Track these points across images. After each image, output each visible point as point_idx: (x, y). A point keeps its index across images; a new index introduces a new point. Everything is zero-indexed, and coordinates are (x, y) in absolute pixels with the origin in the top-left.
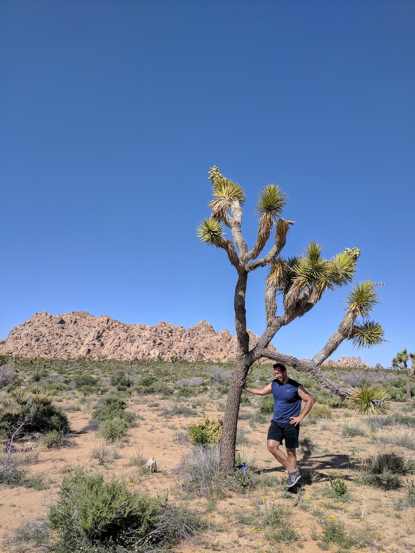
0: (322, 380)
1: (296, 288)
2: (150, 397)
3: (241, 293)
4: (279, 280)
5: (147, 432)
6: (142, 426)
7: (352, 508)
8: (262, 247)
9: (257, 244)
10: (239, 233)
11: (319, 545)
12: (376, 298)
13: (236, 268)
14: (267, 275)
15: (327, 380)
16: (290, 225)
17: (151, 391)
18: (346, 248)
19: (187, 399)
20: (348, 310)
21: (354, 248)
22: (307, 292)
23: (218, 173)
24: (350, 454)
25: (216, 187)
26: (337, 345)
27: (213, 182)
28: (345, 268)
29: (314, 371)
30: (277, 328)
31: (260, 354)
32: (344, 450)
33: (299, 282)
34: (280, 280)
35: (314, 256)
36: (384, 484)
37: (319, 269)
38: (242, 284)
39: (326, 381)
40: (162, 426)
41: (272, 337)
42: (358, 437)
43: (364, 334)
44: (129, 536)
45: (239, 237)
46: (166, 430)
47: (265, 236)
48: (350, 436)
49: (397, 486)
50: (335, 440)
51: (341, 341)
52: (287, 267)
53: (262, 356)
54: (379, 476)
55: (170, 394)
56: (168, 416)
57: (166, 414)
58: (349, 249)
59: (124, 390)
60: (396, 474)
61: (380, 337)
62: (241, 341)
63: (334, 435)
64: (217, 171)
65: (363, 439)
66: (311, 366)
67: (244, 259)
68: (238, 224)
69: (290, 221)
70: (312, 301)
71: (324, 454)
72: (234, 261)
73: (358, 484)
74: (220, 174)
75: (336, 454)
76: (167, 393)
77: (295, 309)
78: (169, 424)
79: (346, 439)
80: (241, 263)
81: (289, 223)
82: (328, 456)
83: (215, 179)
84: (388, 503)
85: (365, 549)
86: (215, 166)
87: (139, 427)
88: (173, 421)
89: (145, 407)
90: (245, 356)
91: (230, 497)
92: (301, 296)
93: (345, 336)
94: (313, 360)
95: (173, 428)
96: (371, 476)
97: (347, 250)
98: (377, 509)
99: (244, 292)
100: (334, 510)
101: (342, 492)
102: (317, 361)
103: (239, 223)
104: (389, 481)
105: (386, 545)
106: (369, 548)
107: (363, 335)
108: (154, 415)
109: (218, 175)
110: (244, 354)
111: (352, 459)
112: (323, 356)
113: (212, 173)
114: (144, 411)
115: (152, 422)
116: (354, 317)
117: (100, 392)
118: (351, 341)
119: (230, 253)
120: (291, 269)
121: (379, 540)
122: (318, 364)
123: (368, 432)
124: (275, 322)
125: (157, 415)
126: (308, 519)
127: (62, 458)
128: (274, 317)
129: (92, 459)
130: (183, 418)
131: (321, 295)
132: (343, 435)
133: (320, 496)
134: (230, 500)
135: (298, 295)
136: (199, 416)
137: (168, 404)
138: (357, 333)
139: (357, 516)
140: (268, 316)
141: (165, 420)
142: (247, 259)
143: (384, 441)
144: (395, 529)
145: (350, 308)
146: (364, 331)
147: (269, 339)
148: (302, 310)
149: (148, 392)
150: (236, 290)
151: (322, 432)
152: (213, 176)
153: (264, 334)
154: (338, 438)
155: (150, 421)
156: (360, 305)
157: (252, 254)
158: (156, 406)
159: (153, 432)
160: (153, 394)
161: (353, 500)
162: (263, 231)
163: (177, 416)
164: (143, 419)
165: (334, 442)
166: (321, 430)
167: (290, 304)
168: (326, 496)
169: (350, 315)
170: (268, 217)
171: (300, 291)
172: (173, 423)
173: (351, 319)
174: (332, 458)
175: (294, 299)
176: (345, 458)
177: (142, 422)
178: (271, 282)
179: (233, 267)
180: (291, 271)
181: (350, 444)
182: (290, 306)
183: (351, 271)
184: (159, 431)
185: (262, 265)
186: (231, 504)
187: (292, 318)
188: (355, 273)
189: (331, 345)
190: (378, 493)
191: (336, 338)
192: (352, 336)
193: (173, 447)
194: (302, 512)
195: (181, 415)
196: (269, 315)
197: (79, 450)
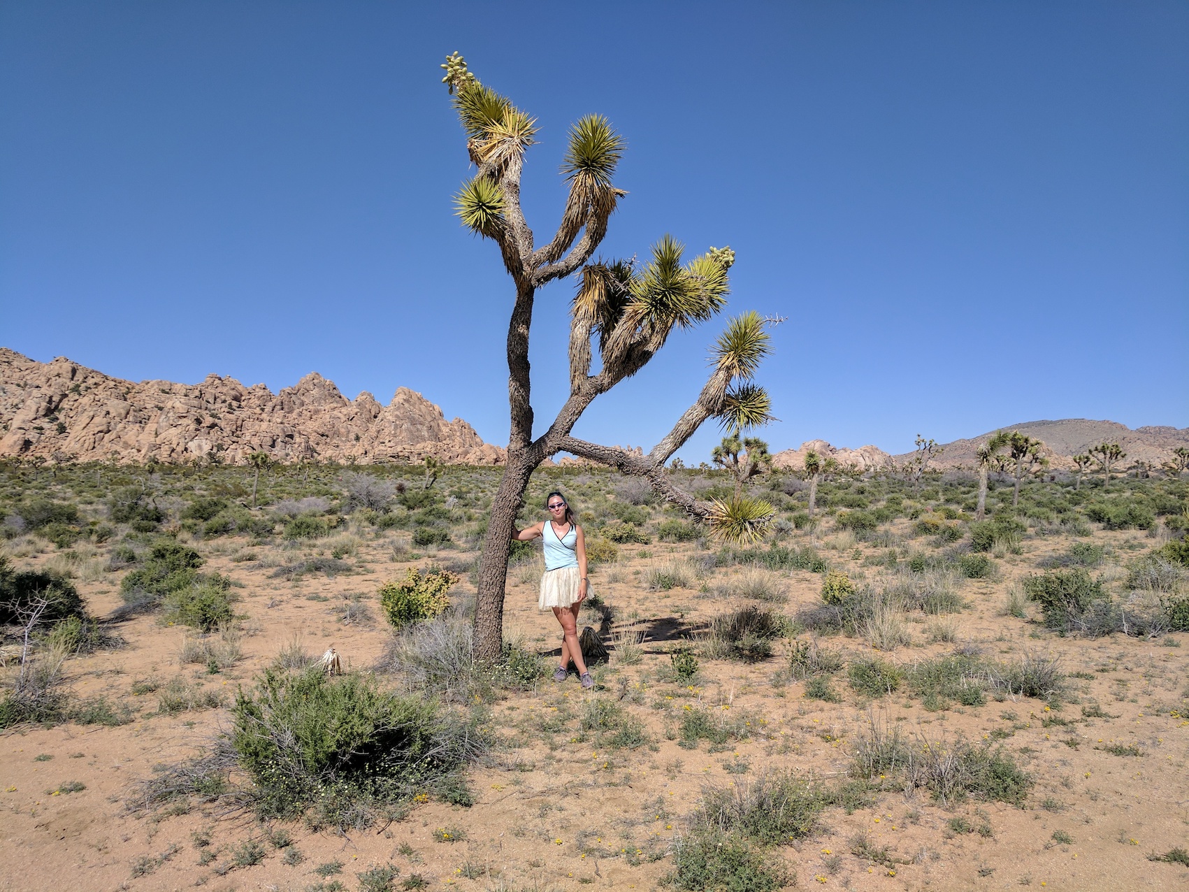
0: (666, 489)
1: (630, 322)
2: (222, 541)
3: (521, 329)
4: (598, 306)
5: (266, 609)
6: (248, 600)
7: (710, 692)
8: (571, 240)
9: (561, 235)
10: (517, 206)
11: (680, 744)
12: (767, 344)
13: (516, 279)
14: (575, 296)
15: (675, 488)
16: (618, 199)
17: (224, 530)
18: (711, 247)
19: (312, 542)
20: (719, 365)
21: (725, 248)
22: (647, 332)
23: (465, 69)
24: (676, 616)
25: (460, 100)
26: (694, 427)
27: (451, 88)
28: (710, 287)
29: (653, 474)
30: (590, 398)
31: (557, 446)
32: (662, 612)
33: (636, 313)
34: (600, 307)
35: (668, 265)
36: (747, 656)
37: (675, 289)
38: (523, 313)
39: (673, 490)
40: (290, 596)
41: (580, 413)
42: (677, 590)
43: (741, 407)
44: (394, 760)
45: (516, 216)
46: (302, 602)
47: (579, 219)
48: (663, 589)
49: (766, 655)
50: (642, 597)
51: (703, 419)
52: (614, 282)
53: (559, 449)
54: (739, 644)
55: (267, 534)
56: (293, 576)
57: (285, 572)
58: (715, 249)
59: (153, 529)
60: (763, 640)
61: (766, 412)
62: (518, 425)
63: (635, 589)
64: (461, 64)
65: (687, 592)
66: (649, 464)
67: (532, 263)
68: (514, 188)
69: (618, 190)
70: (650, 347)
71: (632, 621)
72: (513, 264)
73: (705, 660)
74: (470, 74)
75: (652, 619)
76: (262, 532)
77: (623, 362)
78: (305, 591)
79: (657, 594)
80: (526, 268)
81: (617, 193)
82: (640, 622)
83: (456, 82)
84: (759, 679)
85: (748, 740)
86: (456, 52)
87: (242, 602)
88: (307, 586)
89: (224, 561)
90: (525, 450)
91: (505, 699)
92: (637, 338)
93: (710, 411)
94: (652, 455)
95: (315, 597)
96: (725, 645)
97: (712, 252)
98: (747, 689)
99: (528, 328)
100: (682, 699)
101: (688, 672)
102: (659, 456)
103: (516, 185)
104: (754, 649)
105: (774, 731)
106: (751, 739)
107: (739, 410)
108: (258, 577)
109: (465, 74)
110: (525, 446)
111: (683, 624)
112: (669, 447)
113: (450, 69)
114: (231, 571)
115: (264, 589)
116: (729, 378)
117: (94, 538)
118: (719, 419)
119: (508, 249)
120: (621, 286)
121: (764, 726)
122: (660, 462)
123: (693, 580)
124: (587, 387)
125: (264, 577)
126: (648, 714)
127: (118, 668)
128: (585, 377)
129: (186, 666)
130: (325, 580)
131: (666, 336)
132: (651, 588)
133: (654, 683)
134: (505, 704)
135: (632, 336)
136: (358, 574)
137: (273, 553)
138: (729, 406)
139: (722, 701)
140: (574, 376)
141: (290, 584)
142: (538, 263)
143: (723, 592)
144: (782, 711)
145: (722, 362)
146: (740, 403)
147: (575, 417)
148: (634, 363)
149: (216, 532)
150: (511, 323)
151: (611, 585)
152: (453, 76)
153: (566, 409)
154: (642, 594)
155: (259, 588)
156: (740, 356)
157: (548, 253)
158: (249, 560)
159: (280, 607)
160: (226, 536)
161: (707, 682)
162: (575, 209)
163: (309, 576)
164: (242, 587)
165: (638, 600)
166: (611, 583)
167: (616, 353)
168: (662, 681)
169: (722, 375)
170: (589, 182)
171: (636, 328)
172: (311, 590)
173: (723, 382)
174: (649, 625)
175: (625, 344)
176: (671, 623)
177: (243, 593)
178: (583, 310)
179: (511, 278)
180: (620, 290)
181: (668, 602)
182: (616, 357)
183: (718, 293)
184: (289, 605)
185: (561, 274)
186: (512, 709)
187: (616, 379)
188: (726, 295)
189: (685, 429)
190: (741, 668)
191: (694, 416)
192: (720, 412)
193: (343, 632)
194: (634, 706)
195: (318, 573)
196: (577, 373)
197: (139, 652)
